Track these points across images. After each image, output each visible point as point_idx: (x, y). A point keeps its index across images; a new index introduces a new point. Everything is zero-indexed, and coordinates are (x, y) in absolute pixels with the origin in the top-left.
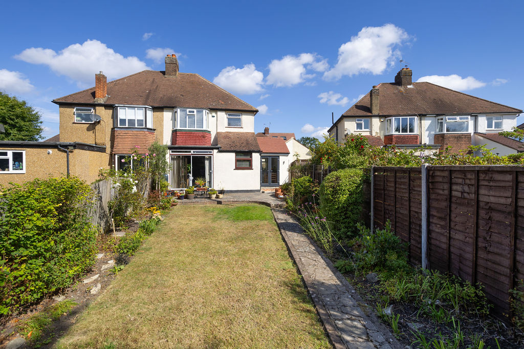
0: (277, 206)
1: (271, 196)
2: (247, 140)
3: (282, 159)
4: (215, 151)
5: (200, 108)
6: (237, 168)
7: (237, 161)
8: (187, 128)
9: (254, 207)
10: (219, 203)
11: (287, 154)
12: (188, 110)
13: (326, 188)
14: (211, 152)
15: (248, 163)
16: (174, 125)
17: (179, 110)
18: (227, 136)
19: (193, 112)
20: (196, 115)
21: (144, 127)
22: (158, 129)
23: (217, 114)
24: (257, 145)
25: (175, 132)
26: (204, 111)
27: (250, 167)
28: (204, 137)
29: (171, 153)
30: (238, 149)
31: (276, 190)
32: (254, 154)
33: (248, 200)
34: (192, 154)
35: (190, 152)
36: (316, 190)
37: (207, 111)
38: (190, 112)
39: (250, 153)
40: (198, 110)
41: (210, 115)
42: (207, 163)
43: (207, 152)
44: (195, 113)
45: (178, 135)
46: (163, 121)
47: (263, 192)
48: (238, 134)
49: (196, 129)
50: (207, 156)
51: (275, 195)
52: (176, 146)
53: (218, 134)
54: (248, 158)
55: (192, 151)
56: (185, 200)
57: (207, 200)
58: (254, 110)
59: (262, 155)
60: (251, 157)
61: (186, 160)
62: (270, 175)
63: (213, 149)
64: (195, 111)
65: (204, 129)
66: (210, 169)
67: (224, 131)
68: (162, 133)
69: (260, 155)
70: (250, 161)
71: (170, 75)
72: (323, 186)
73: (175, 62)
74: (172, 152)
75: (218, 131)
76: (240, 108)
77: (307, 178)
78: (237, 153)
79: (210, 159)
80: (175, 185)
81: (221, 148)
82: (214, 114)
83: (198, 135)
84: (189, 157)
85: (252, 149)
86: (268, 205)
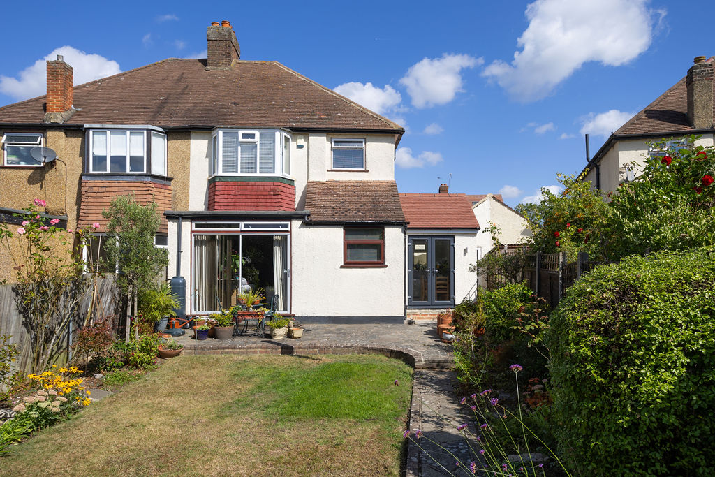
0: (431, 365)
1: (427, 333)
2: (375, 199)
3: (460, 242)
4: (296, 224)
5: (267, 127)
6: (347, 264)
7: (348, 246)
8: (239, 174)
10: (287, 350)
11: (473, 230)
12: (241, 132)
14: (286, 226)
15: (376, 251)
16: (213, 167)
17: (220, 133)
18: (329, 189)
19: (253, 136)
20: (258, 144)
21: (145, 172)
22: (179, 178)
23: (307, 140)
24: (398, 209)
25: (213, 182)
26: (278, 134)
27: (380, 262)
28: (276, 192)
29: (194, 229)
30: (350, 218)
31: (440, 320)
32: (389, 231)
33: (364, 343)
34: (242, 231)
35: (238, 226)
37: (284, 134)
38: (245, 136)
39: (378, 228)
40: (263, 131)
41: (293, 145)
42: (277, 251)
43: (277, 226)
44: (257, 138)
45: (217, 188)
46: (189, 159)
47: (411, 323)
48: (356, 184)
49: (258, 174)
50: (277, 237)
51: (436, 333)
52: (216, 212)
53: (310, 186)
54: (374, 239)
55: (242, 224)
56: (209, 342)
57: (260, 343)
58: (394, 128)
59: (410, 232)
60: (383, 237)
61: (230, 244)
62: (432, 281)
63: (290, 218)
64: (257, 133)
65: (278, 173)
66: (284, 266)
67: (323, 180)
68: (186, 185)
69: (405, 233)
70: (379, 249)
71: (217, 64)
73: (227, 37)
74: (197, 226)
75: (311, 180)
76: (362, 125)
77: (518, 288)
78: (350, 228)
79: (283, 243)
80: (205, 300)
81: (309, 215)
82: (301, 141)
83: (262, 188)
84: (235, 239)
85: (384, 217)
86: (409, 360)
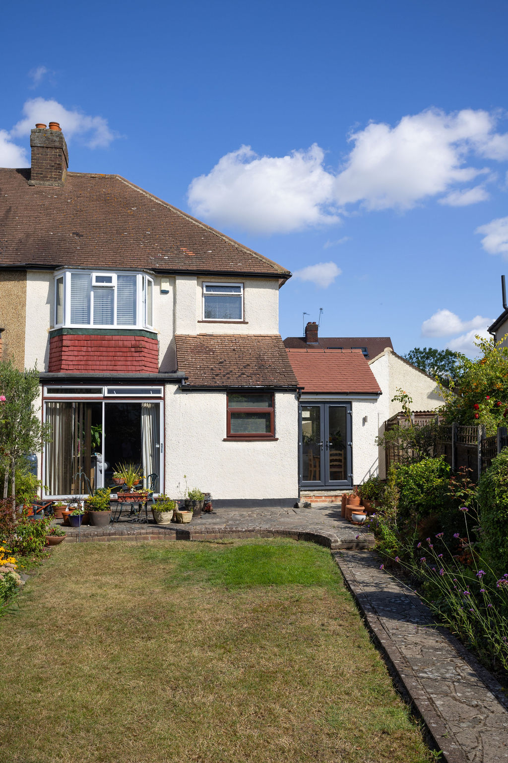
0: (349, 545)
1: (331, 516)
2: (259, 358)
3: (359, 409)
4: (171, 388)
5: (127, 269)
6: (231, 437)
7: (232, 415)
8: (92, 326)
9: (283, 549)
10: (184, 535)
11: (373, 394)
12: (95, 275)
13: (497, 491)
14: (159, 391)
15: (264, 421)
16: (55, 316)
17: (68, 275)
18: (202, 345)
19: (109, 279)
20: (116, 289)
22: (11, 329)
23: (174, 284)
24: (288, 371)
25: (57, 337)
26: (139, 277)
27: (269, 435)
28: (138, 349)
29: (46, 395)
30: (233, 382)
31: (345, 500)
32: (279, 398)
33: (265, 527)
34: (105, 398)
35: (100, 391)
36: (466, 497)
37: (148, 277)
38: (99, 279)
39: (267, 394)
40: (122, 273)
41: (156, 289)
42: (146, 422)
43: (148, 391)
44: (115, 282)
45: (65, 343)
46: (24, 305)
47: (307, 506)
48: (234, 339)
49: (115, 326)
50: (146, 404)
51: (343, 515)
52: (61, 374)
53: (177, 340)
54: (262, 407)
55: (105, 389)
56: (83, 529)
57: (147, 529)
58: (279, 272)
59: (304, 398)
60: (272, 404)
61: (89, 413)
62: (326, 456)
63: (163, 382)
64: (114, 276)
65: (139, 326)
66: (156, 438)
67: (194, 333)
68: (20, 339)
69: (298, 398)
70: (269, 418)
71: (44, 178)
72: (489, 484)
73: (57, 144)
74: (49, 391)
75: (178, 333)
76: (240, 267)
77: (435, 463)
78: (233, 393)
79: (155, 410)
80: (57, 484)
81: (186, 379)
82: (166, 286)
83: (121, 343)
84: (95, 407)
85: (274, 380)
86: (323, 541)
